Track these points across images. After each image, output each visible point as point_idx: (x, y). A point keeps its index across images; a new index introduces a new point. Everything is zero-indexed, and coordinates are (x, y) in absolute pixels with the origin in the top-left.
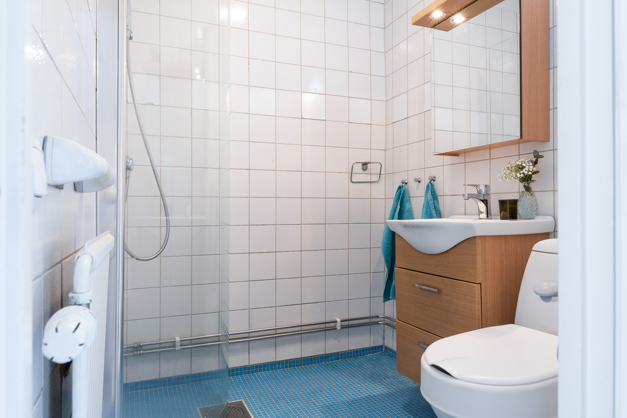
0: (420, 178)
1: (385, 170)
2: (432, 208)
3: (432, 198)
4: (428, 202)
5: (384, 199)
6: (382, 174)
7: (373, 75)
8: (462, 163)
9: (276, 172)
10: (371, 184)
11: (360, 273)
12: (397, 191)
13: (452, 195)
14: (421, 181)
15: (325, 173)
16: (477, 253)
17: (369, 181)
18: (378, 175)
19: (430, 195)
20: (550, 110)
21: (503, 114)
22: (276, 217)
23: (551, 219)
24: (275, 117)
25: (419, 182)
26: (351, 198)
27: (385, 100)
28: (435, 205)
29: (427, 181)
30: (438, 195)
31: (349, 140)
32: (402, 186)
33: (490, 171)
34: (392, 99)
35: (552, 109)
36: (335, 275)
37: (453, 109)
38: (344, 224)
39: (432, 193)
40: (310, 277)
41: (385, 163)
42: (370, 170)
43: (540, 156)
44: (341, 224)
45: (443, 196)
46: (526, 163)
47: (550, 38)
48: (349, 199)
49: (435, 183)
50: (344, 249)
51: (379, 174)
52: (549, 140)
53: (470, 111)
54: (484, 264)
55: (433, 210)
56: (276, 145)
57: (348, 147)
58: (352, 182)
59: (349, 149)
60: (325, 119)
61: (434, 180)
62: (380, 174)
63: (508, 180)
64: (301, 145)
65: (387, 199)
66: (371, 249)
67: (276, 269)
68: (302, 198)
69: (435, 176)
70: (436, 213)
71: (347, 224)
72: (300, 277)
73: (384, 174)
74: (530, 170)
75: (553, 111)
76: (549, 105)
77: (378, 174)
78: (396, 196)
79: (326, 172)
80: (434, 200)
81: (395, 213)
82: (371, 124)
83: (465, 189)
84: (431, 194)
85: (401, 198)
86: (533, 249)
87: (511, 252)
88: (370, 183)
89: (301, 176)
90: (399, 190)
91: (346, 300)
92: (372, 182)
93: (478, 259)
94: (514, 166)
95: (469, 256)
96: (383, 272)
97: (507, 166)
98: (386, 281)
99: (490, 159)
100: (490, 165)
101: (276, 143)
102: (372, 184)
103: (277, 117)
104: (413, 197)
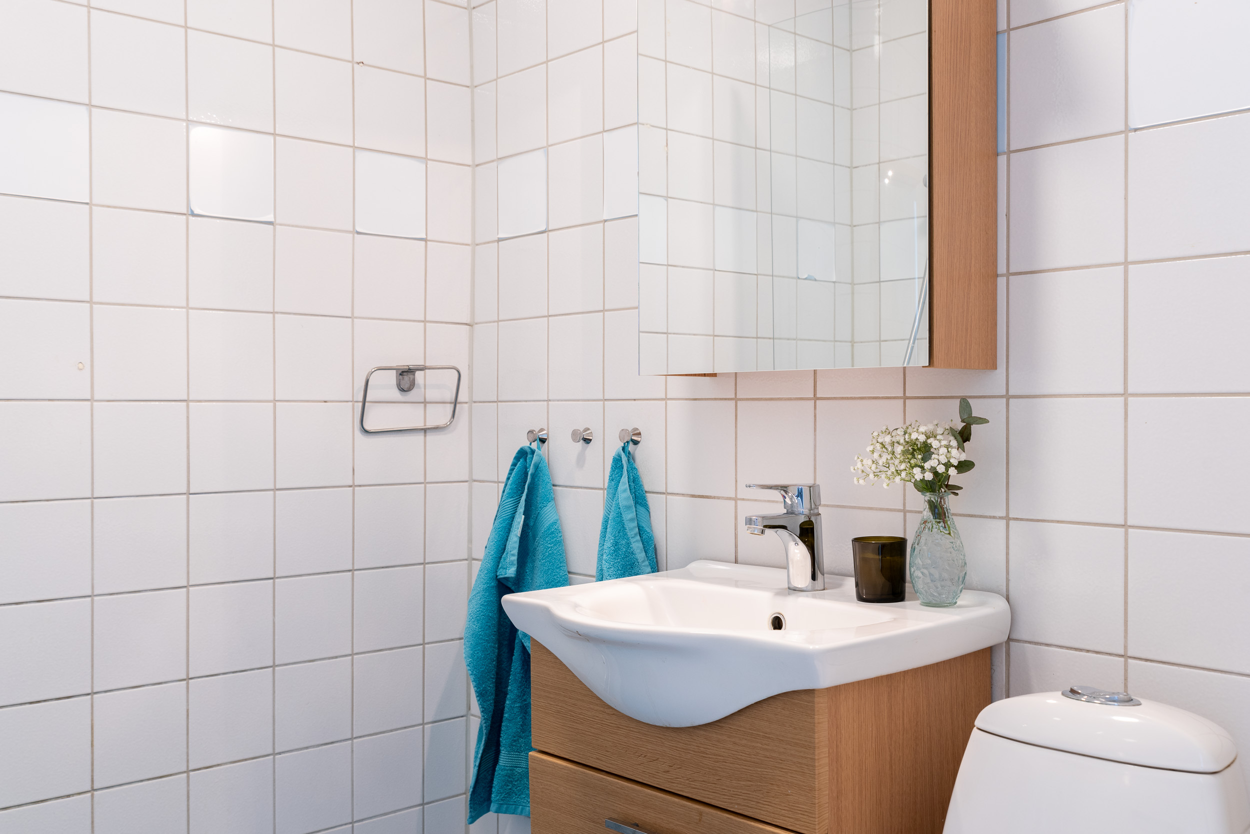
0: (589, 429)
1: (471, 388)
2: (632, 533)
3: (632, 502)
4: (620, 515)
5: (467, 481)
6: (460, 403)
7: (432, 80)
8: (725, 399)
9: (92, 406)
10: (425, 436)
11: (391, 731)
12: (514, 465)
13: (693, 496)
14: (591, 440)
15: (272, 404)
16: (817, 741)
17: (420, 425)
18: (449, 405)
19: (625, 491)
20: (997, 276)
21: (796, 217)
22: (92, 569)
23: (998, 605)
24: (87, 207)
25: (587, 441)
26: (360, 486)
27: (470, 163)
28: (640, 523)
29: (614, 446)
30: (647, 490)
31: (353, 293)
32: (528, 451)
33: (815, 435)
34: (495, 164)
35: (1002, 275)
36: (307, 748)
37: (667, 198)
38: (338, 572)
39: (632, 484)
40: (218, 765)
41: (470, 367)
42: (423, 390)
43: (981, 420)
44: (328, 573)
45: (664, 493)
46: (938, 437)
47: (1000, 61)
48: (354, 490)
49: (639, 452)
50: (336, 657)
51: (451, 403)
52: (994, 367)
53: (714, 204)
54: (835, 770)
55: (634, 540)
56: (91, 308)
57: (353, 313)
58: (366, 432)
59: (353, 321)
60: (272, 219)
61: (636, 443)
62: (455, 403)
63: (885, 486)
64: (188, 307)
65: (475, 481)
66: (426, 646)
67: (92, 753)
68: (191, 496)
69: (637, 429)
70: (644, 547)
71: (349, 571)
72: (185, 772)
73: (466, 403)
74: (951, 461)
75: (1005, 281)
76: (997, 262)
77: (449, 400)
78: (510, 482)
79: (275, 401)
80: (638, 506)
81: (508, 537)
82: (425, 240)
83: (736, 481)
84: (629, 486)
85: (528, 489)
86: (978, 723)
87: (903, 719)
88: (422, 433)
89: (188, 417)
90: (521, 460)
91: (346, 824)
92: (429, 429)
93: (818, 759)
94: (902, 441)
95: (789, 747)
96: (462, 717)
97: (880, 440)
98: (480, 755)
99: (816, 398)
100: (815, 416)
101: (91, 302)
102: (431, 437)
103: (93, 207)
104: (566, 486)
